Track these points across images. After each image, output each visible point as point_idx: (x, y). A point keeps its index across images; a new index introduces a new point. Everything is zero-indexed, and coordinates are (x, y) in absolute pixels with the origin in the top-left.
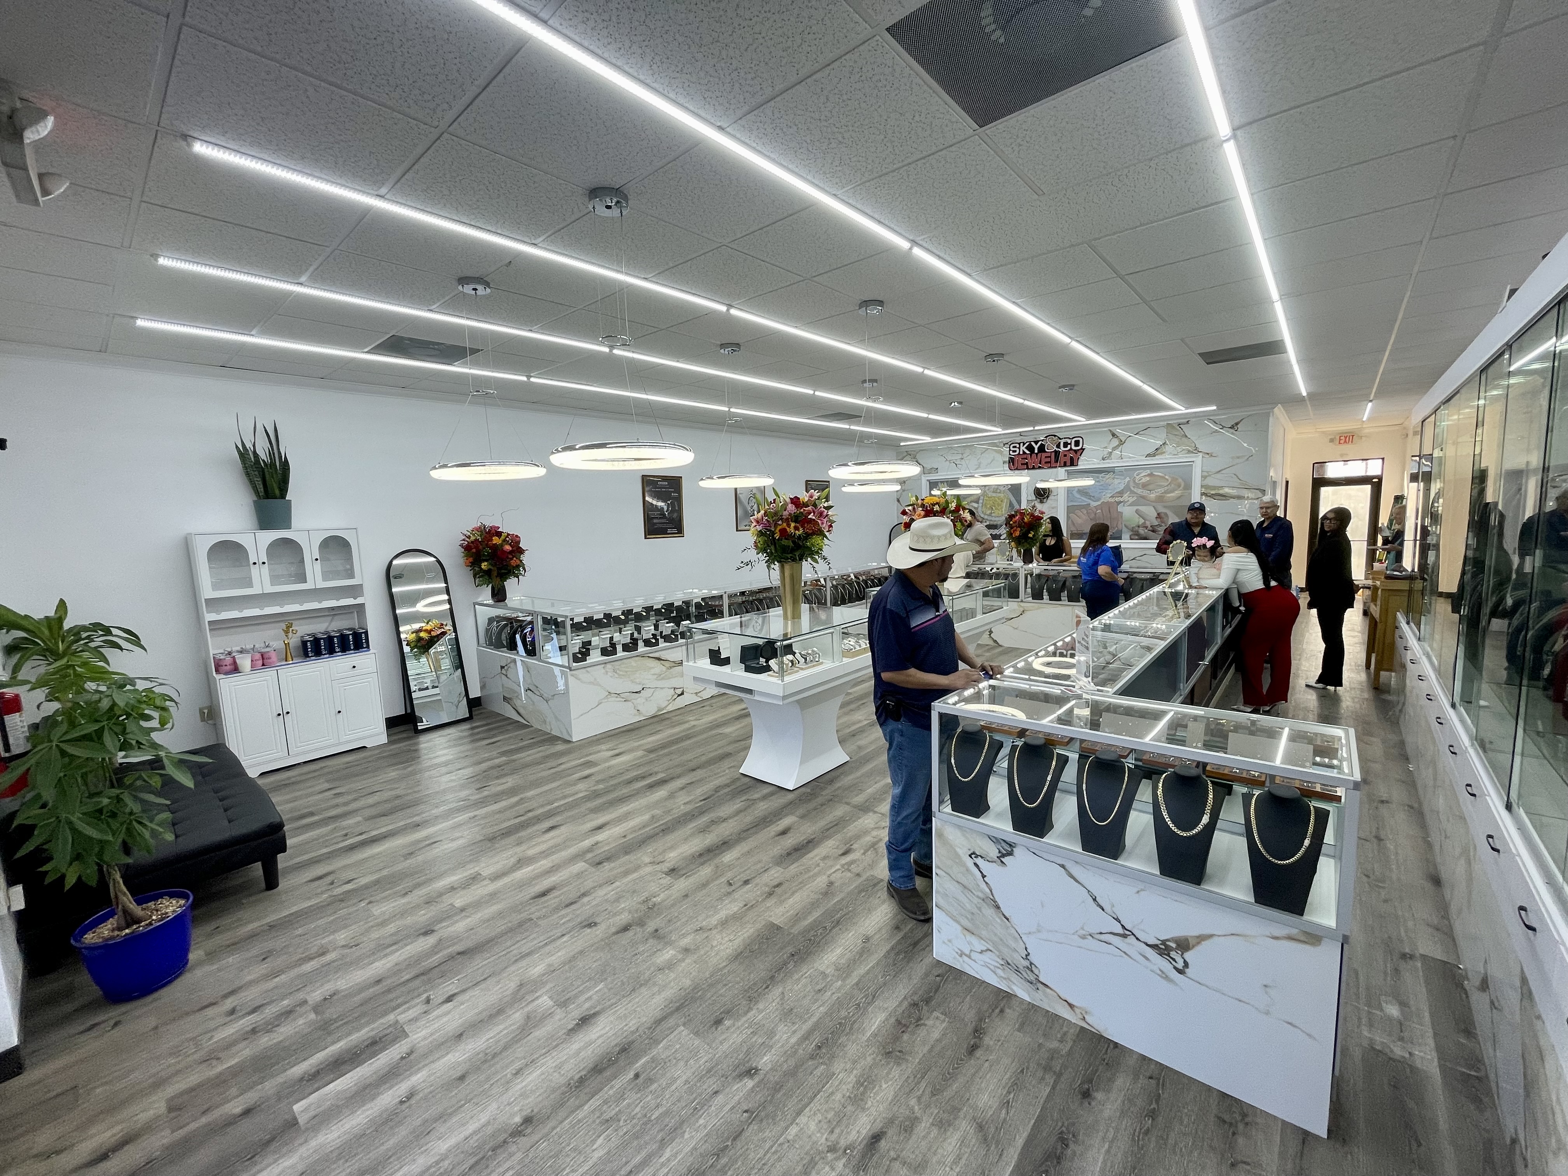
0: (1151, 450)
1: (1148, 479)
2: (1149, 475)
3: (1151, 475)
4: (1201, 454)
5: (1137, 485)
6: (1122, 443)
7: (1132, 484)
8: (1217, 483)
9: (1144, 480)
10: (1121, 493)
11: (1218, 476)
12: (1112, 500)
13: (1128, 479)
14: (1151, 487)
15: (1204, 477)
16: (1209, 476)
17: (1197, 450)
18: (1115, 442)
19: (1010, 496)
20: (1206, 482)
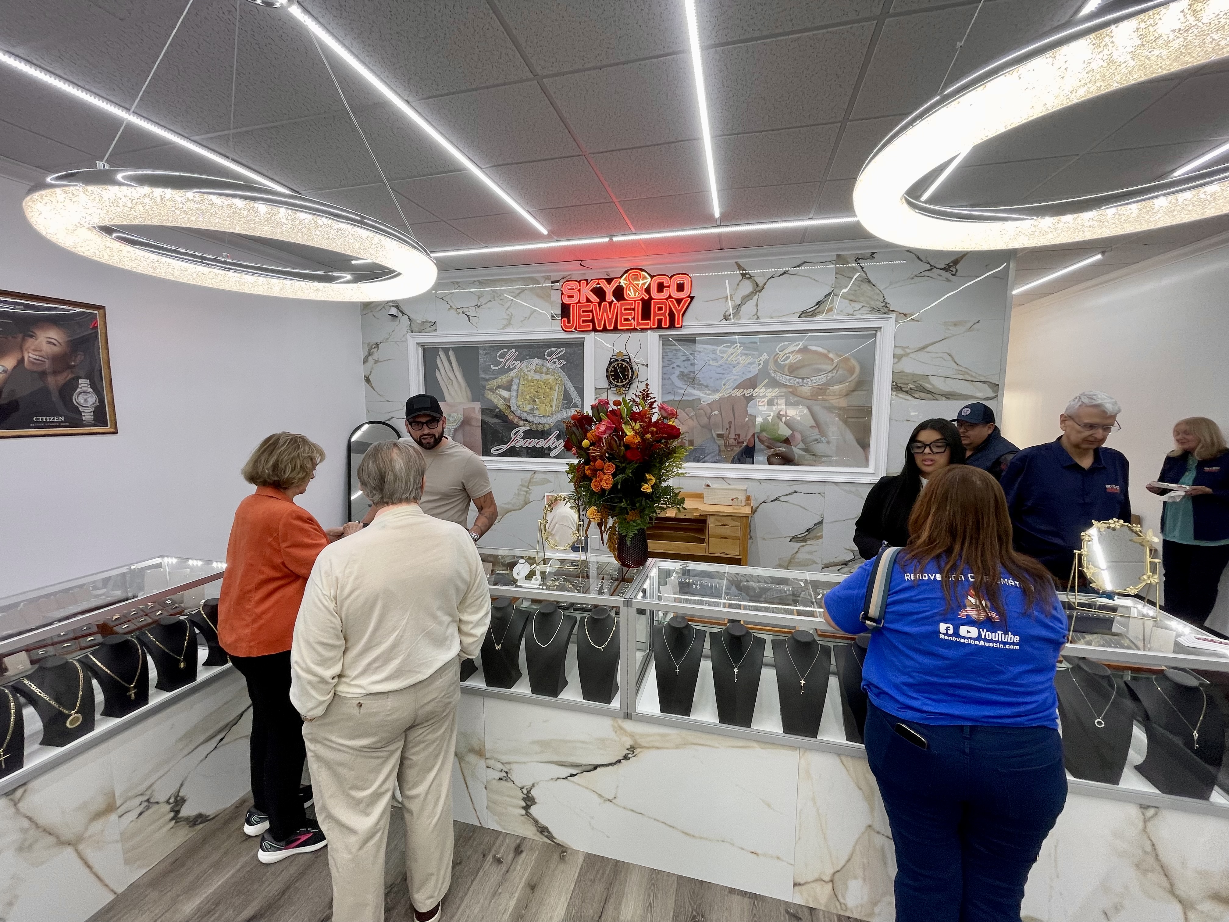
0: (809, 304)
1: (799, 357)
2: (800, 351)
3: (804, 350)
4: (894, 316)
5: (780, 368)
6: (758, 289)
7: (771, 366)
8: (920, 370)
9: (792, 359)
10: (752, 383)
11: (922, 355)
12: (737, 393)
13: (765, 357)
14: (803, 372)
15: (898, 358)
16: (907, 355)
17: (886, 309)
18: (747, 287)
19: (566, 379)
20: (901, 366)
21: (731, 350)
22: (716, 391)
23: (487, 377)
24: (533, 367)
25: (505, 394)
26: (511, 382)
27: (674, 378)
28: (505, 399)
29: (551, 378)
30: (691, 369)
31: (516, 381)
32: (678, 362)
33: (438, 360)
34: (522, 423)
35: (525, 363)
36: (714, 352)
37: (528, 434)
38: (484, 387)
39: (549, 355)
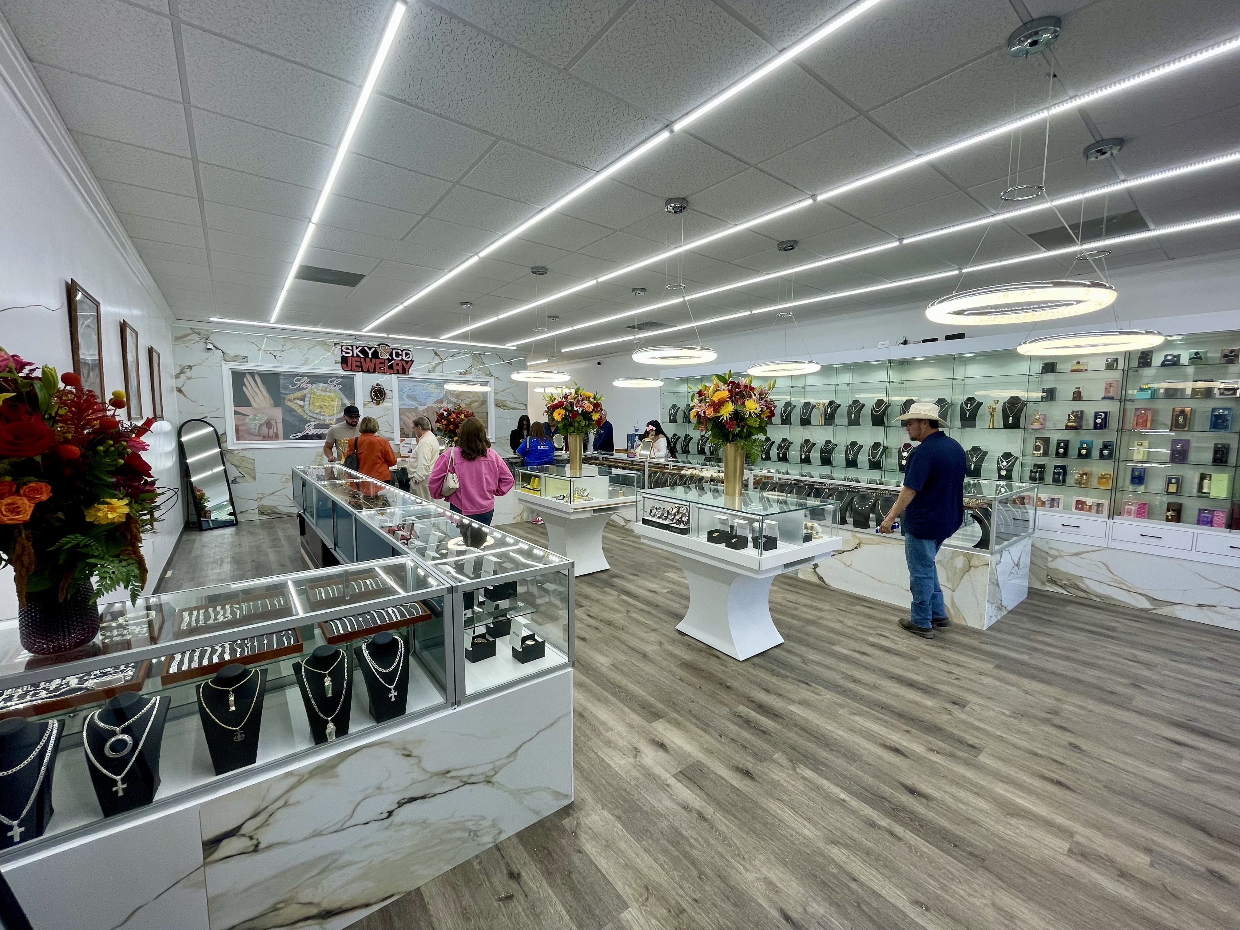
0: (463, 369)
4: (493, 377)
6: (442, 361)
8: (503, 399)
10: (441, 401)
12: (435, 405)
15: (495, 394)
16: (498, 393)
18: (437, 360)
19: (342, 396)
20: (497, 397)
21: (431, 386)
22: (424, 405)
23: (287, 392)
24: (320, 388)
25: (301, 403)
26: (305, 396)
27: (404, 397)
28: (300, 406)
29: (333, 395)
30: (413, 393)
31: (309, 395)
32: (406, 390)
33: (245, 380)
34: (313, 420)
35: (314, 385)
36: (423, 386)
37: (317, 427)
38: (284, 399)
39: (331, 382)
